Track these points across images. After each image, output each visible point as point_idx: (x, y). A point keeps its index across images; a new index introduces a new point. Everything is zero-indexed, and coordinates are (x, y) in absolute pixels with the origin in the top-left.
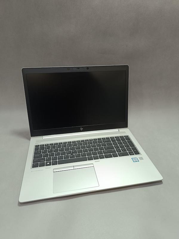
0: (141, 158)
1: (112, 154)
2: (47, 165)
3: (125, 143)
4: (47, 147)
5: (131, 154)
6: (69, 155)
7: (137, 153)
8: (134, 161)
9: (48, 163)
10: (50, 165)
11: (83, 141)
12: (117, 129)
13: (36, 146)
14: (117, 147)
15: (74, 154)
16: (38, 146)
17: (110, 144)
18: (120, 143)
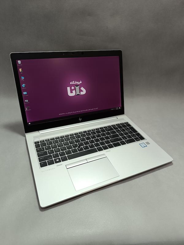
0: (148, 143)
1: (119, 142)
2: (57, 162)
3: (127, 129)
4: (48, 143)
5: (137, 140)
6: (77, 148)
7: (142, 138)
8: (143, 146)
10: (60, 161)
11: (85, 132)
12: (115, 116)
13: (35, 143)
14: (122, 135)
15: (81, 147)
16: (38, 142)
17: (114, 132)
18: (123, 130)
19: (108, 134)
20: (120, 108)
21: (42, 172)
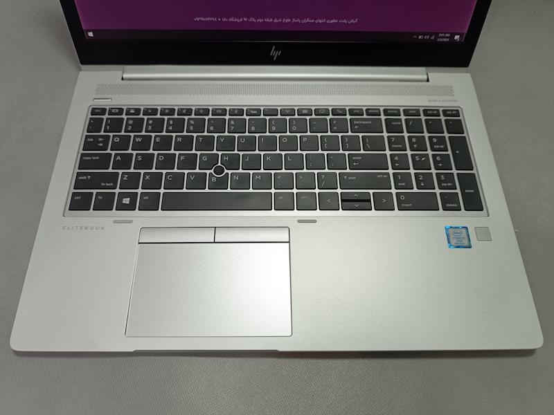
0: (485, 234)
1: (371, 192)
2: (122, 207)
3: (438, 144)
4: (131, 122)
5: (450, 204)
6: (208, 172)
7: (474, 203)
8: (453, 243)
9: (126, 201)
10: (131, 207)
11: (271, 112)
12: (423, 69)
13: (94, 112)
14: (400, 163)
15: (226, 171)
16: (103, 111)
17: (377, 144)
18: (418, 145)
19: (350, 144)
20: (457, 37)
21: (64, 228)
